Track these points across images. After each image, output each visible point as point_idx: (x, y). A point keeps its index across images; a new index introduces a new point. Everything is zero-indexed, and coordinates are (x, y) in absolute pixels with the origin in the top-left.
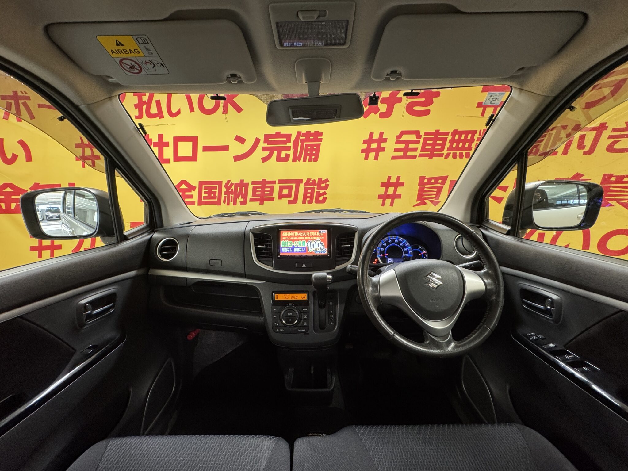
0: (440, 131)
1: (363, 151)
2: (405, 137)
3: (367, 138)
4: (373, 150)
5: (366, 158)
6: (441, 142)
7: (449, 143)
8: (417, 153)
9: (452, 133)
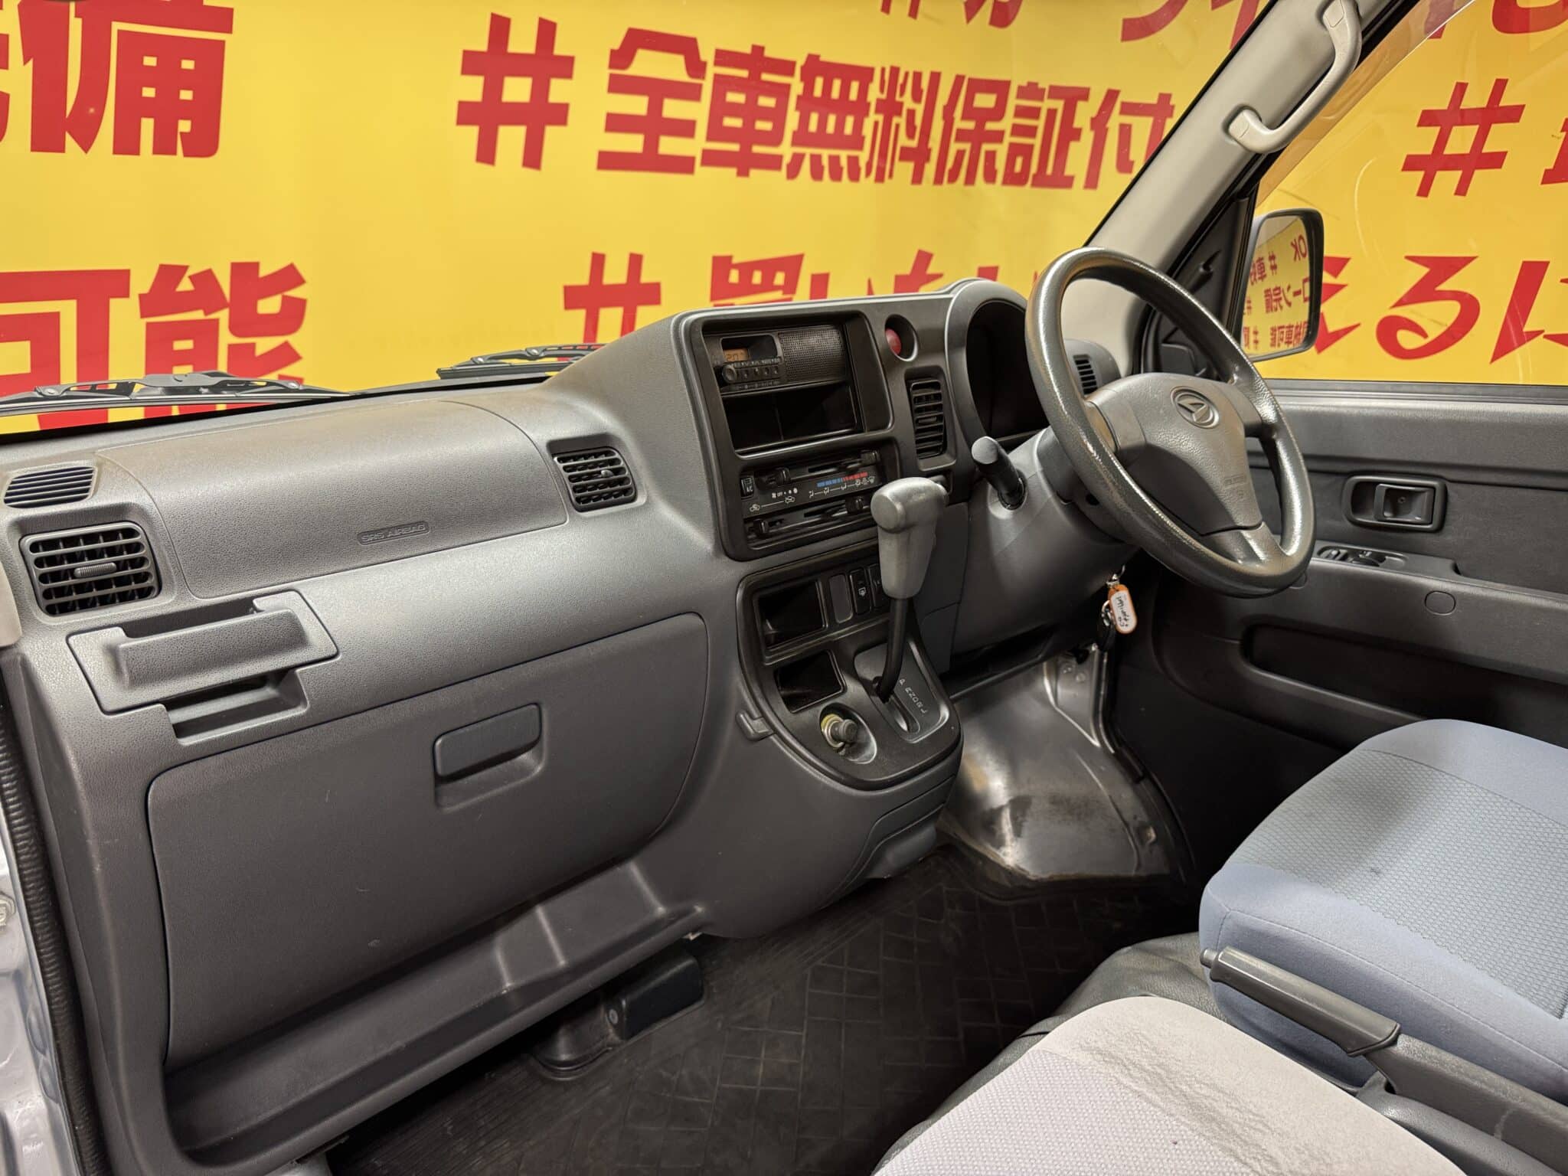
0: (765, 53)
1: (467, 113)
2: (643, 64)
3: (481, 44)
4: (514, 114)
5: (486, 153)
6: (769, 102)
7: (798, 108)
8: (693, 147)
9: (803, 68)
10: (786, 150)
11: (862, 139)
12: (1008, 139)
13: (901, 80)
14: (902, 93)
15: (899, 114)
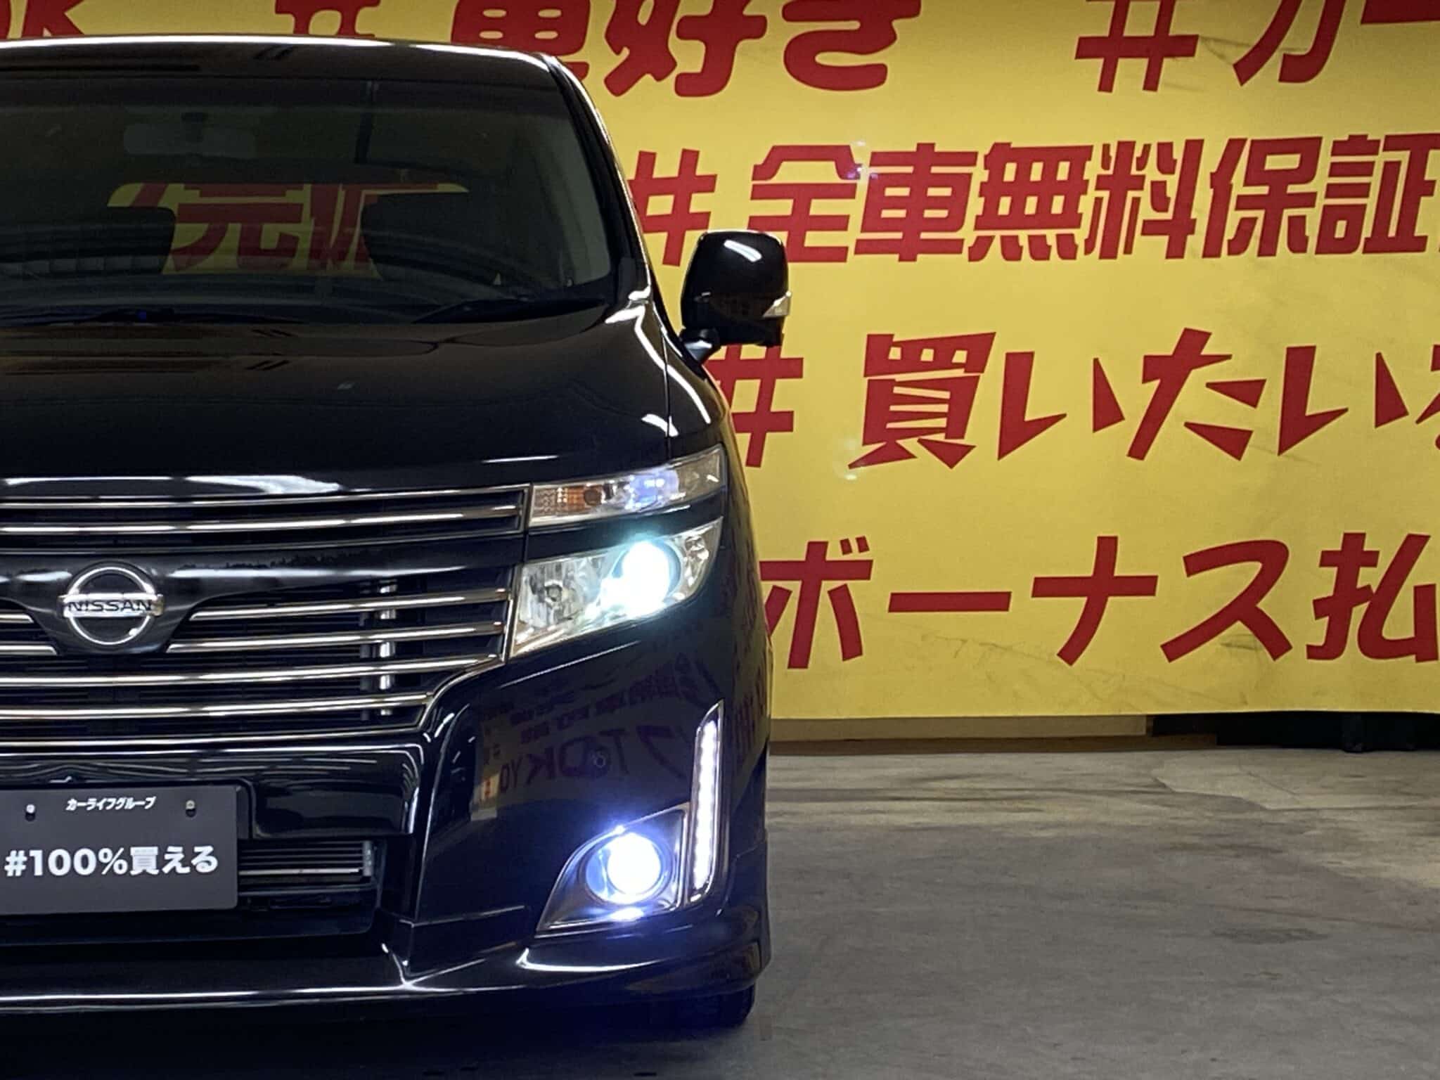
0: (937, 149)
2: (789, 173)
4: (654, 224)
6: (946, 192)
7: (981, 195)
8: (847, 238)
9: (986, 157)
10: (968, 234)
11: (1081, 215)
12: (1321, 201)
13: (1138, 152)
14: (1140, 167)
15: (1141, 188)
